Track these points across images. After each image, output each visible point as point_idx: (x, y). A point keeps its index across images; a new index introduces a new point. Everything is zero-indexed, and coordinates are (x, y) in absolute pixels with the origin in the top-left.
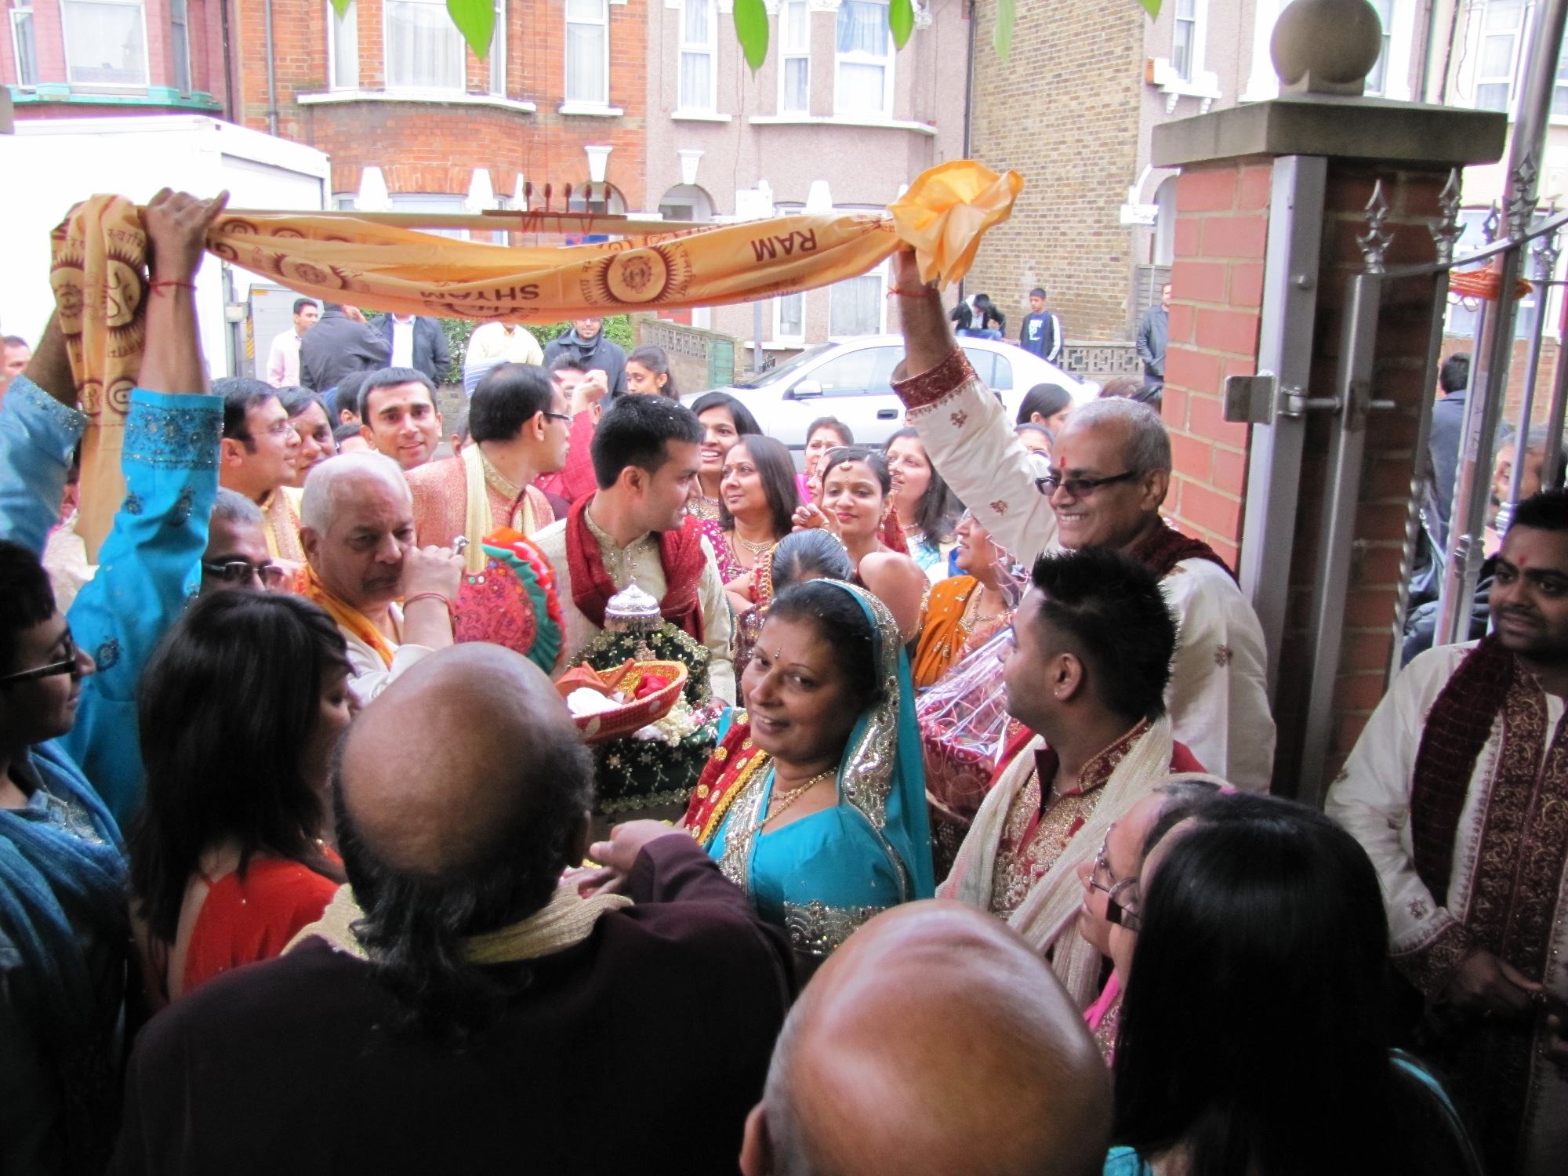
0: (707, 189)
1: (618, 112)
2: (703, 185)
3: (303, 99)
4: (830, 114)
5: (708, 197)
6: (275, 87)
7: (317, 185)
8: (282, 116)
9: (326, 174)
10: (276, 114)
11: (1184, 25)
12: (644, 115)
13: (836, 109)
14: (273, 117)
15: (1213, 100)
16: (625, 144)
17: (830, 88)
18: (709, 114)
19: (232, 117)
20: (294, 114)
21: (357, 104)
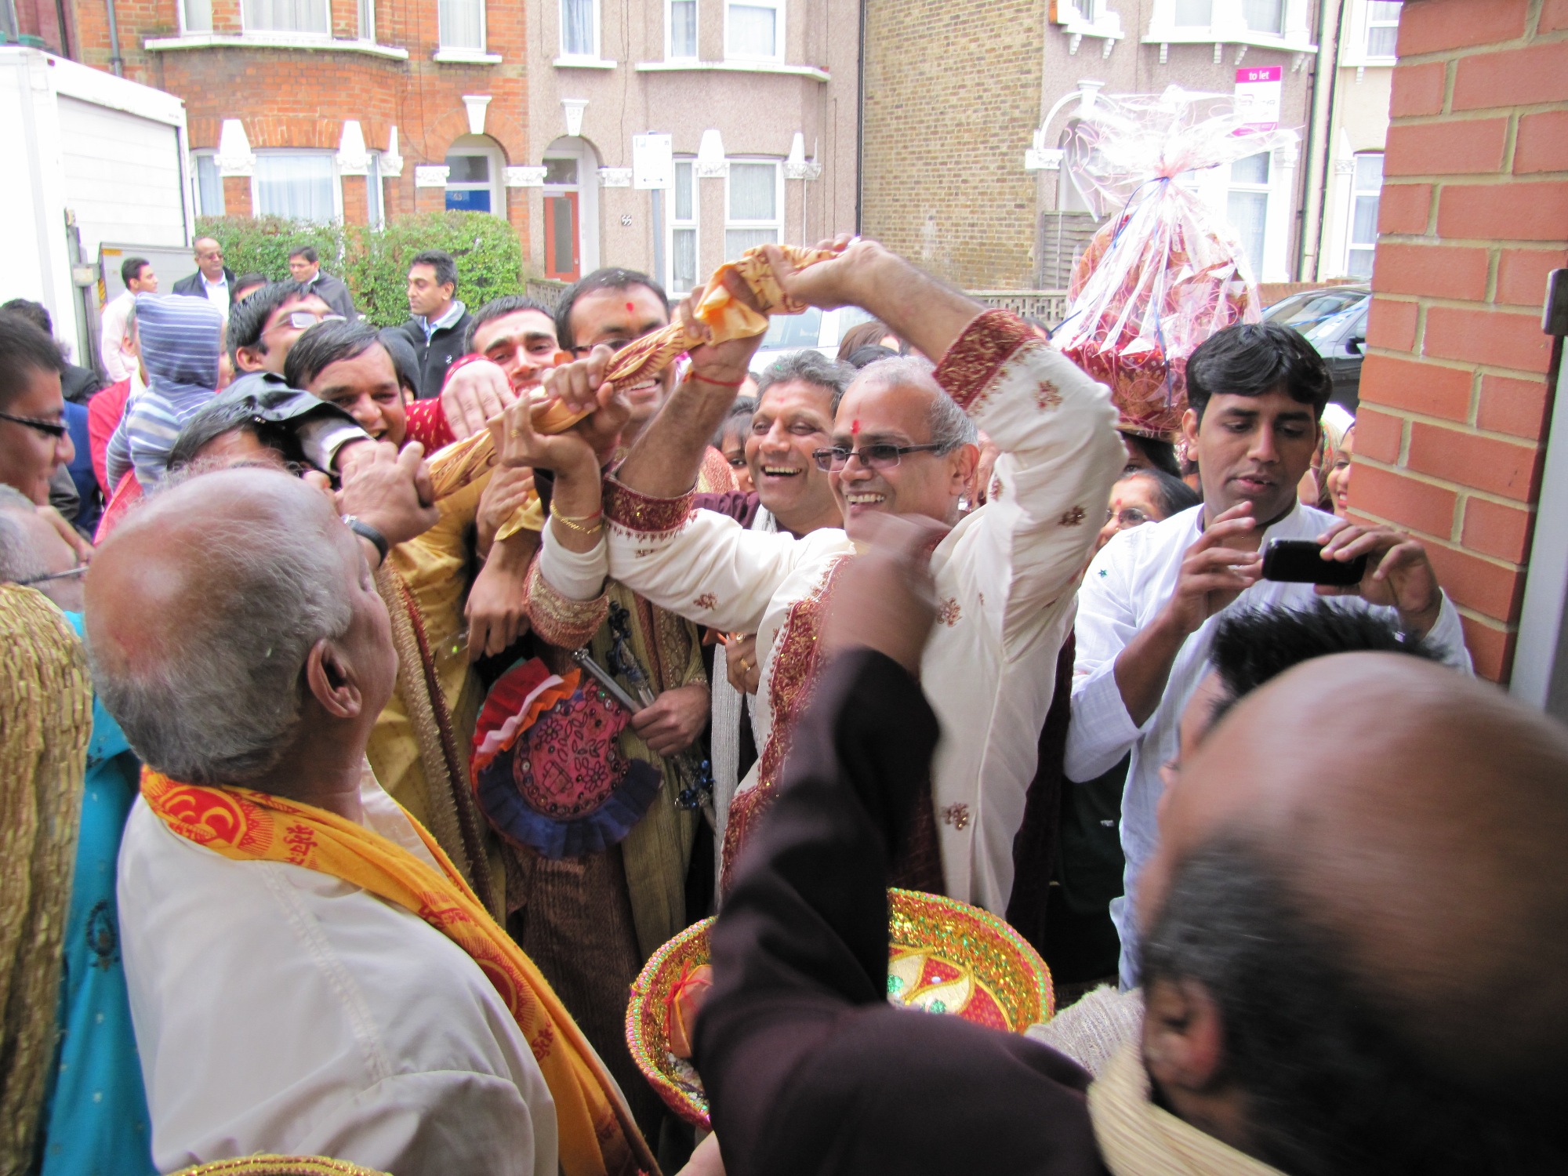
0: (593, 140)
1: (497, 59)
2: (588, 137)
3: (150, 44)
4: (721, 59)
5: (594, 148)
6: (117, 31)
7: (173, 133)
8: (127, 64)
9: (182, 122)
10: (121, 60)
12: (525, 62)
13: (726, 54)
14: (117, 64)
15: (1116, 41)
16: (505, 93)
17: (720, 32)
18: (593, 60)
19: (68, 54)
20: (141, 61)
21: (212, 49)
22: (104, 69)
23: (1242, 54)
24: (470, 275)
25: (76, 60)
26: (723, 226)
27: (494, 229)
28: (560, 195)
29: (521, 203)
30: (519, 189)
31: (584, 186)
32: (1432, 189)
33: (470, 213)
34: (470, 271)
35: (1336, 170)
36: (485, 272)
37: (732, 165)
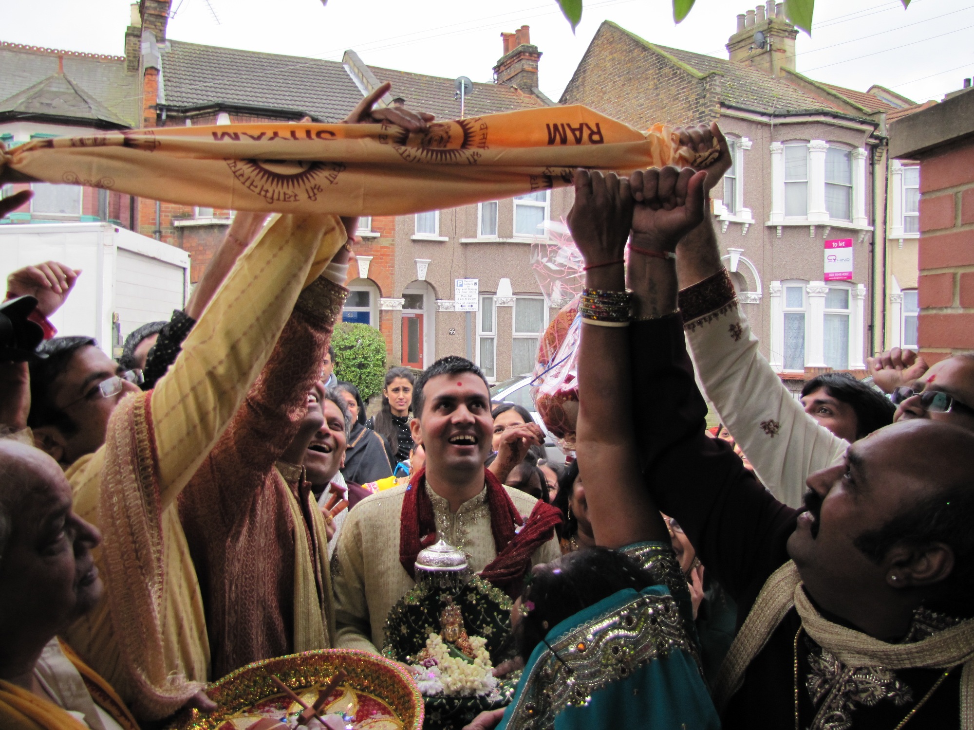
0: (433, 283)
1: (377, 235)
2: (430, 281)
3: (177, 223)
4: (511, 237)
5: (433, 287)
6: (160, 216)
7: (181, 273)
8: (163, 234)
9: (188, 266)
10: (160, 232)
11: (730, 181)
12: (394, 237)
13: (514, 234)
14: (158, 234)
15: (750, 225)
16: (381, 255)
17: (511, 220)
18: (435, 237)
19: (132, 228)
20: (171, 233)
21: (211, 227)
22: (151, 237)
23: (827, 232)
24: (354, 361)
25: (137, 232)
26: (511, 336)
27: (370, 334)
28: (412, 316)
29: (388, 320)
30: (387, 311)
31: (426, 310)
32: (954, 276)
33: (356, 324)
34: (354, 359)
35: (891, 300)
36: (363, 360)
37: (517, 299)
